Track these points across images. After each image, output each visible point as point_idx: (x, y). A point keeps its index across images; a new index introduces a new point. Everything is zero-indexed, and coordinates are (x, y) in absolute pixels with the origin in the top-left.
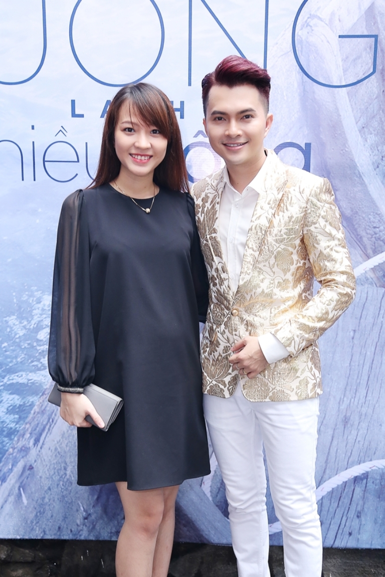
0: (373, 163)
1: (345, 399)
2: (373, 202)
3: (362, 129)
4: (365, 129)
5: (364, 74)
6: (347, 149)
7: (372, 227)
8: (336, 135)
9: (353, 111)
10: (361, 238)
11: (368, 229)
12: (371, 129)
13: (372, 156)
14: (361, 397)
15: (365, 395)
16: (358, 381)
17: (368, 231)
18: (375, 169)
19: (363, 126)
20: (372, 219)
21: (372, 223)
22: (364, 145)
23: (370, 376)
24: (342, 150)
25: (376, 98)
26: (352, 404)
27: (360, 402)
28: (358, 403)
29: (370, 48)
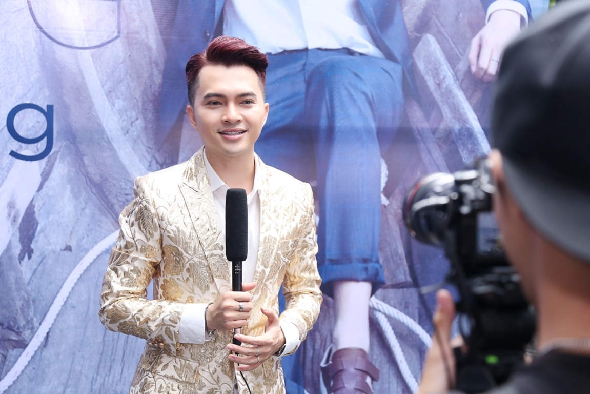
0: (122, 129)
1: (99, 377)
2: (123, 168)
3: (109, 94)
4: (112, 93)
5: (108, 37)
6: (93, 113)
7: (123, 194)
8: (81, 98)
9: (98, 74)
10: (112, 205)
11: (120, 196)
12: (119, 94)
13: (121, 121)
14: (116, 374)
15: (120, 371)
16: (113, 357)
17: (120, 199)
18: (125, 135)
19: (110, 90)
20: (123, 186)
21: (124, 190)
22: (112, 110)
23: (126, 351)
24: (88, 114)
25: (122, 62)
26: (106, 383)
27: (115, 380)
28: (113, 381)
29: (113, 12)
